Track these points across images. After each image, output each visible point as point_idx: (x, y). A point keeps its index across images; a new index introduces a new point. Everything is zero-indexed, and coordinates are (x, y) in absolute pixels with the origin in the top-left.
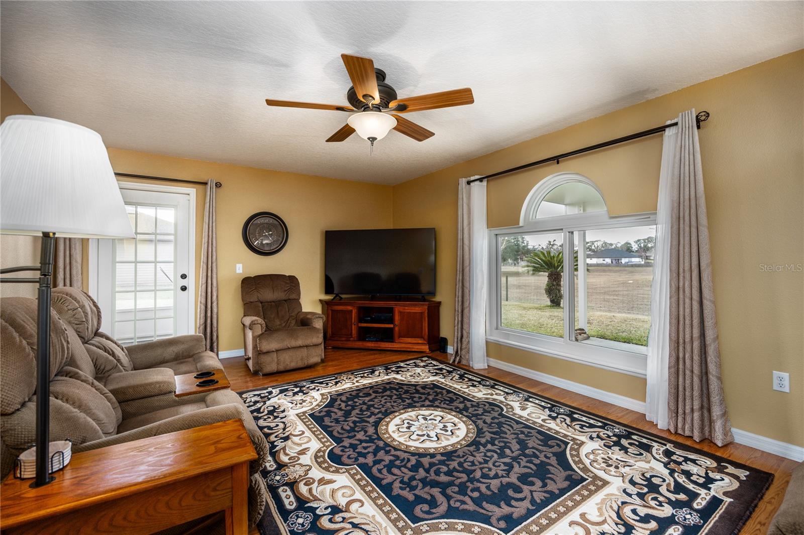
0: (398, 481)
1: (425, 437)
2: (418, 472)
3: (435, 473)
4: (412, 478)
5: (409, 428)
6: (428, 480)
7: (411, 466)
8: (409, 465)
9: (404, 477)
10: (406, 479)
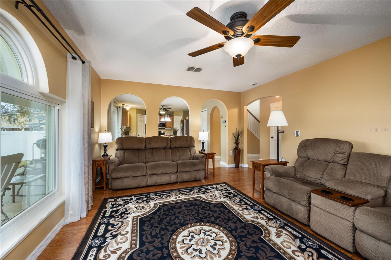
0: (226, 214)
1: (207, 233)
2: (217, 216)
3: (210, 214)
4: (220, 214)
5: (216, 244)
6: (214, 212)
7: (219, 218)
8: (220, 219)
9: (223, 215)
10: (222, 214)
